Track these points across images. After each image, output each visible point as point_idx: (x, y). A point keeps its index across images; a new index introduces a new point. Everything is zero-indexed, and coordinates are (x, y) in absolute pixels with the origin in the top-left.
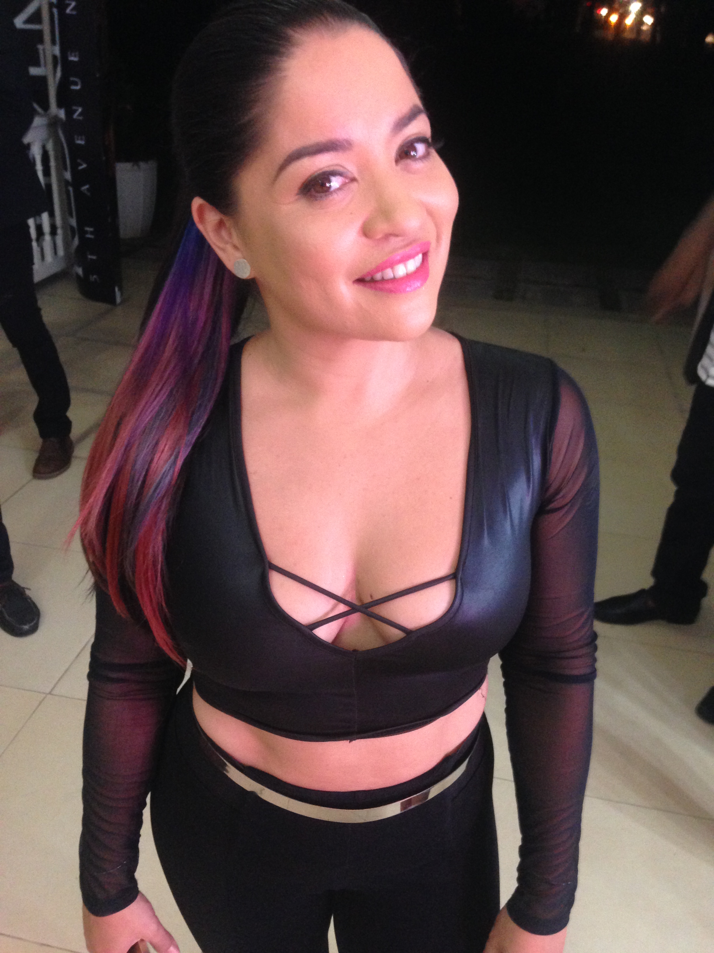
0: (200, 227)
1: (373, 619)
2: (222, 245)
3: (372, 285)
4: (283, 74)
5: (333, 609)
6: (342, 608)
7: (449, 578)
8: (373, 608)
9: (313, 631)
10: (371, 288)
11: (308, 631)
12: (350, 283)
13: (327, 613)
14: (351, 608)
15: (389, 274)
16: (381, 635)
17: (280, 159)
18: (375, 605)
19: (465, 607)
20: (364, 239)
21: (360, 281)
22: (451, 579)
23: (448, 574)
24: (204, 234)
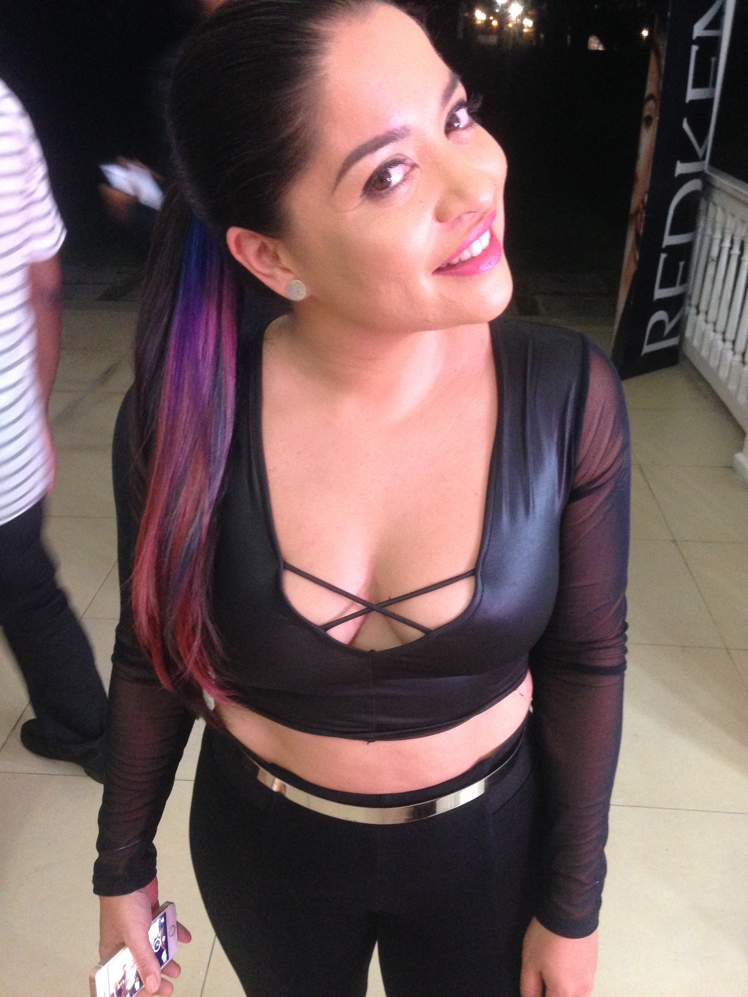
0: (239, 258)
1: (390, 619)
2: (267, 271)
3: (453, 271)
4: (322, 74)
5: (347, 609)
6: (356, 608)
7: (468, 575)
8: (388, 607)
9: (327, 632)
10: (452, 274)
11: (322, 631)
12: (430, 274)
13: (341, 614)
14: (366, 607)
15: (466, 255)
16: (398, 635)
17: (338, 166)
18: (391, 604)
19: (485, 604)
20: (438, 224)
21: (439, 271)
22: (470, 576)
23: (466, 572)
24: (245, 264)
